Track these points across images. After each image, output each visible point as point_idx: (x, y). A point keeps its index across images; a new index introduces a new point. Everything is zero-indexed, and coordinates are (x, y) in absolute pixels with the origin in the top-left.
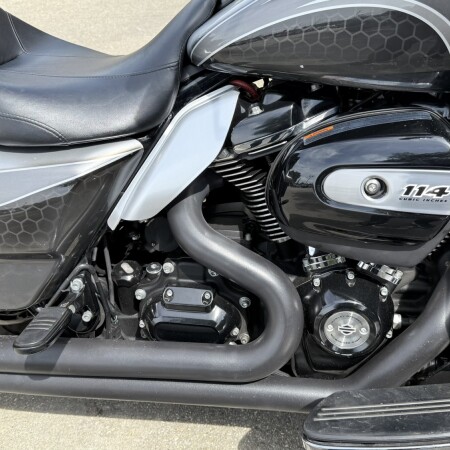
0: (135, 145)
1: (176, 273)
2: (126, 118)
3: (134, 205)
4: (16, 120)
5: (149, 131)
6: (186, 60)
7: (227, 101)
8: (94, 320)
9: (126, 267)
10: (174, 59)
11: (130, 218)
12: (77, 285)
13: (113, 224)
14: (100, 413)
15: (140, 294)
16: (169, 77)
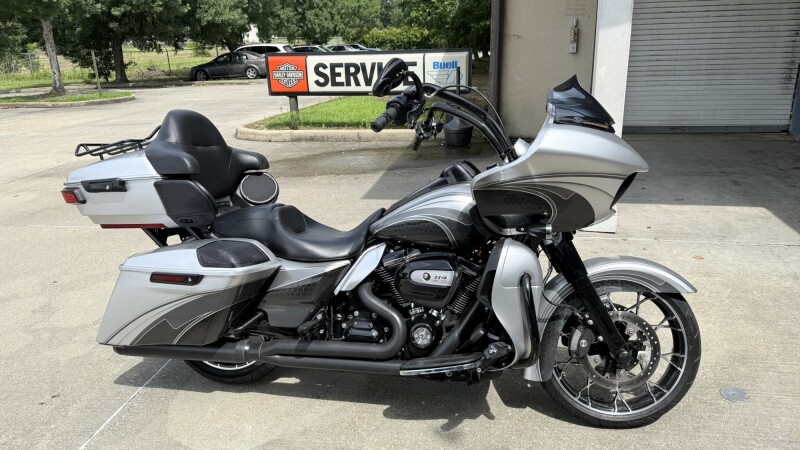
0: (348, 262)
1: (359, 316)
2: (345, 252)
3: (346, 284)
4: (306, 251)
5: (353, 257)
6: (369, 233)
7: (382, 248)
8: (325, 333)
9: (339, 315)
10: (364, 233)
11: (343, 289)
12: (319, 317)
13: (336, 292)
14: (319, 398)
15: (344, 325)
16: (362, 239)
